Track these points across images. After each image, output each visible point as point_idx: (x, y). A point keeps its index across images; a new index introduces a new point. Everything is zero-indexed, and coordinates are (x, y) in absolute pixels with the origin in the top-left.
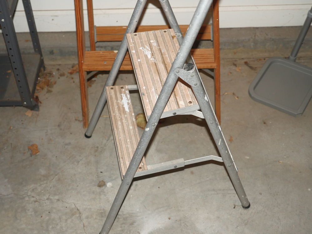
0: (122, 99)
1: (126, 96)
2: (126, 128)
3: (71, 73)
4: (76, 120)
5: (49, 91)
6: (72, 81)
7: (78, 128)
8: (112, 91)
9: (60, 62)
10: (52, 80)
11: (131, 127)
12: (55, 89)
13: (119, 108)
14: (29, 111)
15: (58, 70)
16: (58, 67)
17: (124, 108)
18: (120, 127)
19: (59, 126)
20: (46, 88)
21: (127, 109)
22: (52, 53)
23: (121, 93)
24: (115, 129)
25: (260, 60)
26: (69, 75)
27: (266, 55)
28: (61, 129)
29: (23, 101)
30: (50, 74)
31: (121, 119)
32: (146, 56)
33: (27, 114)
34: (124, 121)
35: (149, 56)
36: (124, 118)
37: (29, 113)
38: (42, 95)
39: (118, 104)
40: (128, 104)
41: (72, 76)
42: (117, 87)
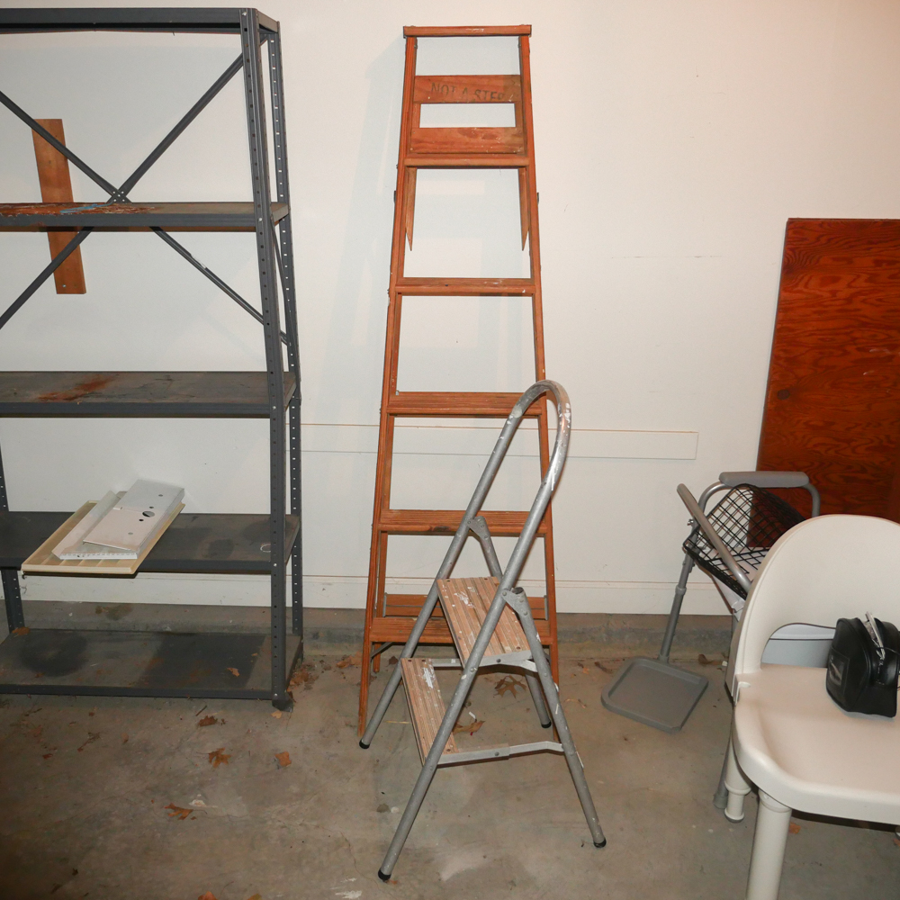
0: (423, 673)
1: (430, 671)
2: (429, 706)
3: (340, 667)
4: (347, 725)
5: (308, 688)
6: (342, 676)
7: (350, 737)
8: (410, 665)
9: (325, 653)
10: (313, 674)
11: (436, 705)
12: (316, 686)
13: (419, 683)
14: (278, 711)
15: (322, 662)
16: (321, 659)
17: (426, 684)
18: (421, 704)
19: (321, 732)
20: (303, 685)
21: (430, 684)
22: (316, 636)
23: (422, 666)
24: (414, 706)
25: (618, 660)
26: (338, 669)
27: (626, 654)
28: (324, 737)
29: (273, 692)
30: (310, 666)
31: (423, 696)
32: (463, 602)
33: (274, 715)
34: (427, 697)
35: (466, 602)
36: (425, 694)
37: (278, 714)
38: (297, 692)
39: (418, 678)
40: (432, 679)
41: (343, 670)
42: (417, 660)
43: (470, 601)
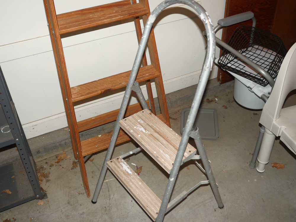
0: (122, 166)
1: (124, 163)
2: (137, 185)
3: (58, 162)
4: (79, 194)
5: (48, 181)
6: (61, 167)
7: (83, 199)
8: (112, 163)
9: (46, 158)
10: (46, 172)
11: (140, 183)
12: (52, 177)
13: (124, 173)
14: (40, 201)
15: (46, 163)
16: (45, 161)
17: (127, 172)
18: (133, 186)
19: (68, 203)
20: (44, 180)
21: (130, 172)
22: (38, 152)
23: (119, 163)
24: (131, 189)
25: (176, 113)
26: (56, 164)
27: (179, 108)
28: (71, 205)
29: (36, 195)
30: (42, 168)
31: (130, 180)
32: (142, 131)
33: (39, 203)
34: (133, 181)
35: (144, 131)
36: (131, 179)
37: (41, 202)
38: (44, 185)
39: (122, 171)
40: (128, 168)
41: (60, 164)
42: (114, 160)
43: (145, 129)
